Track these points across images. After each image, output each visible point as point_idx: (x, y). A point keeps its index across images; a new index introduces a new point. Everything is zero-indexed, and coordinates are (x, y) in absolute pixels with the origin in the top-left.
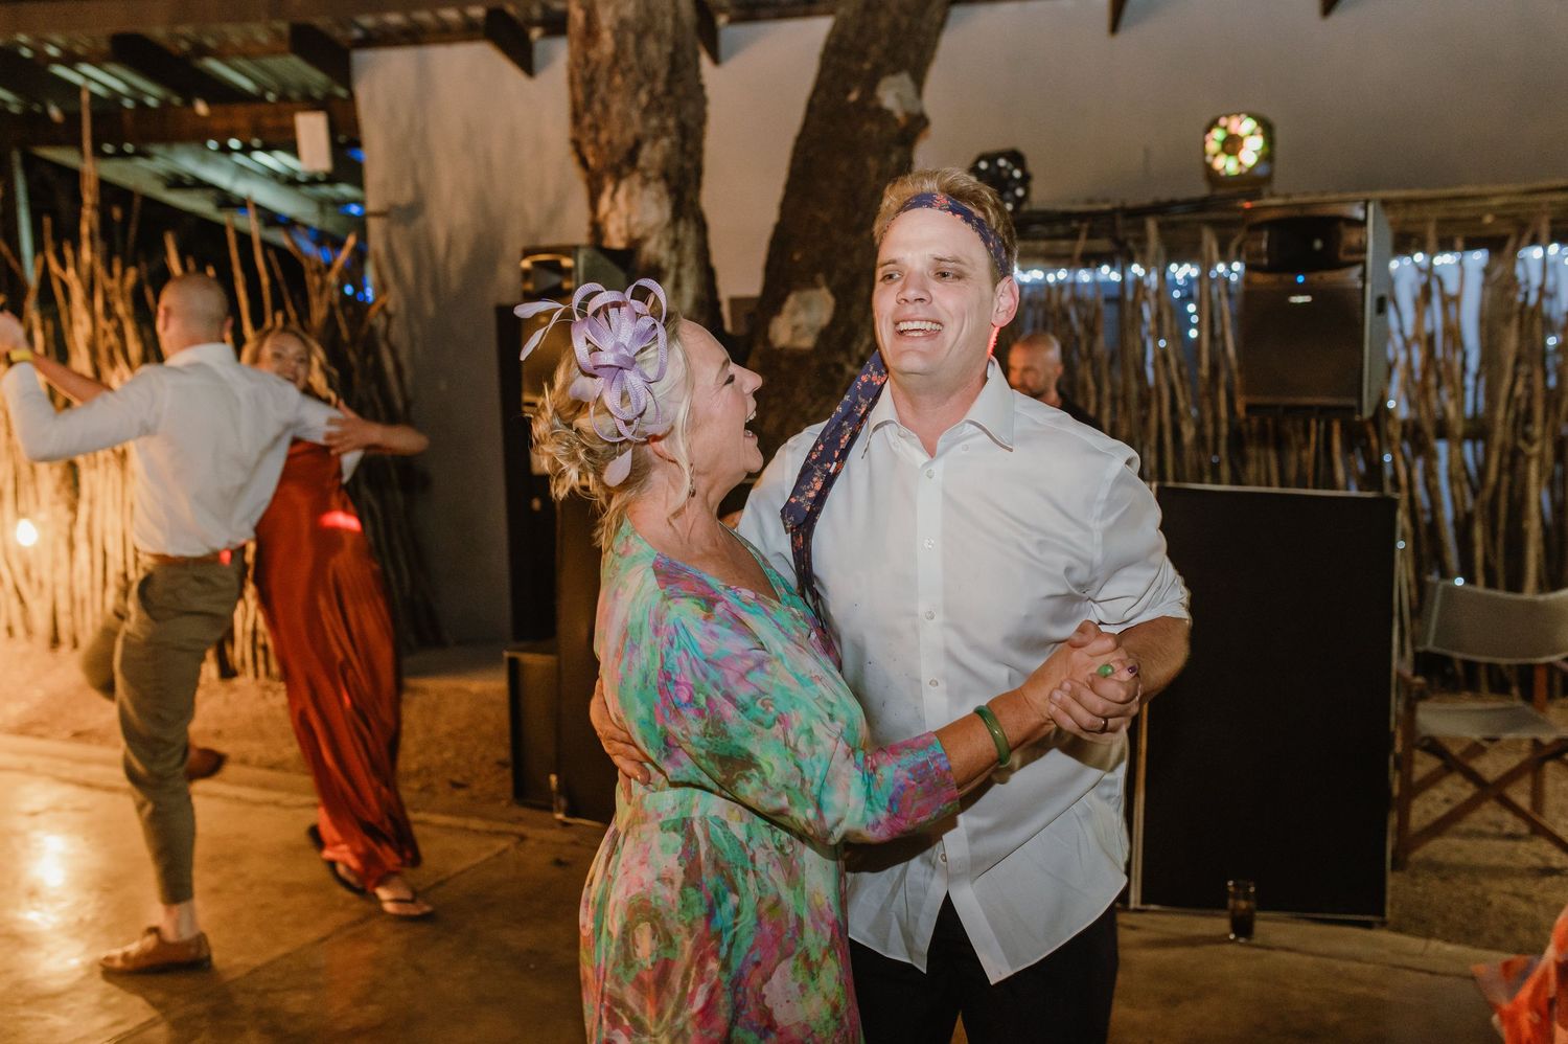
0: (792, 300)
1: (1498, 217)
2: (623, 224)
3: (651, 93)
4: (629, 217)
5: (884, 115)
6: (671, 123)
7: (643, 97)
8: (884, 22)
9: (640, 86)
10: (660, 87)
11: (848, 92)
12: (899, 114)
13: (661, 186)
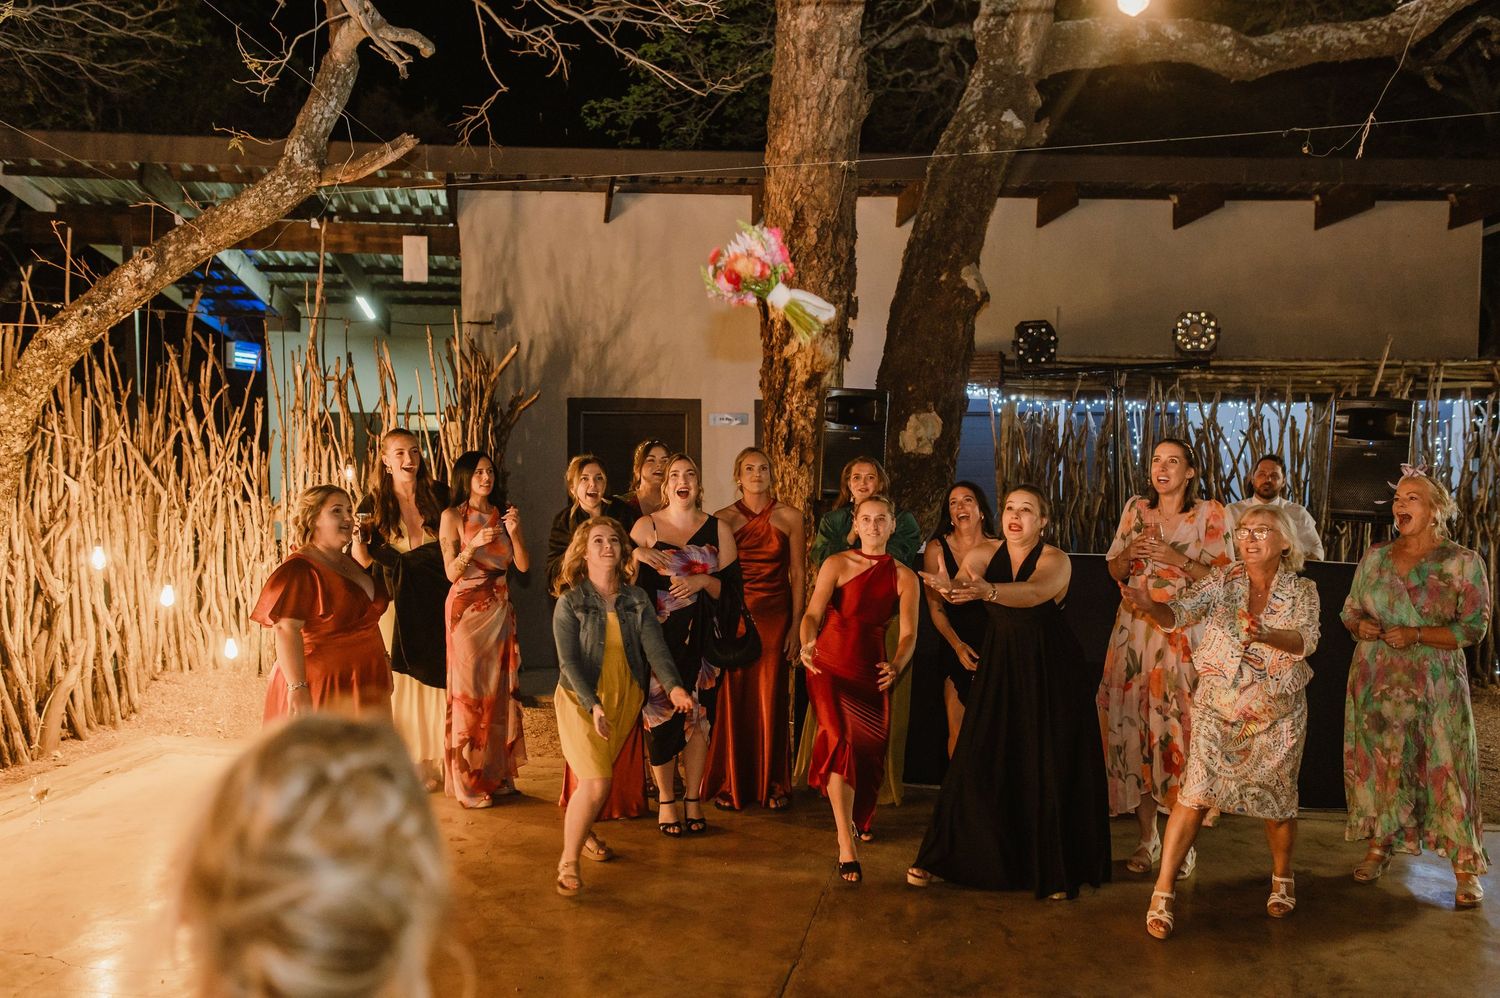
0: (912, 418)
1: (1324, 382)
2: (809, 362)
3: (836, 273)
4: (813, 357)
5: (966, 292)
6: (845, 293)
7: (831, 275)
8: (959, 228)
9: (830, 267)
10: (842, 270)
11: (940, 275)
12: (978, 293)
13: (836, 337)
